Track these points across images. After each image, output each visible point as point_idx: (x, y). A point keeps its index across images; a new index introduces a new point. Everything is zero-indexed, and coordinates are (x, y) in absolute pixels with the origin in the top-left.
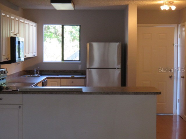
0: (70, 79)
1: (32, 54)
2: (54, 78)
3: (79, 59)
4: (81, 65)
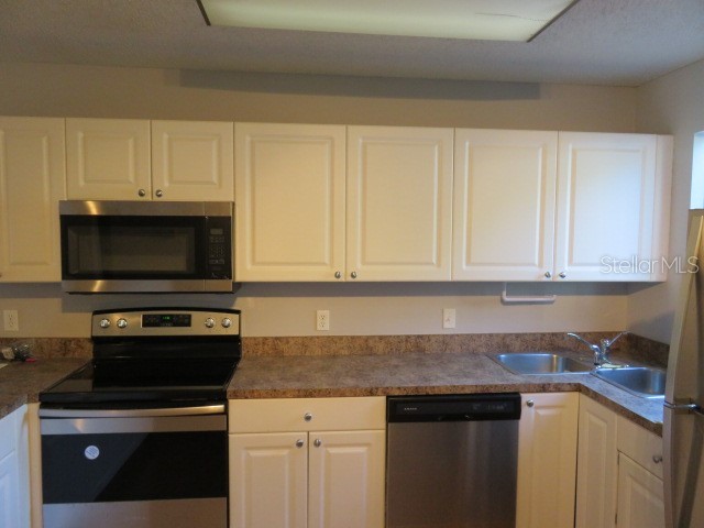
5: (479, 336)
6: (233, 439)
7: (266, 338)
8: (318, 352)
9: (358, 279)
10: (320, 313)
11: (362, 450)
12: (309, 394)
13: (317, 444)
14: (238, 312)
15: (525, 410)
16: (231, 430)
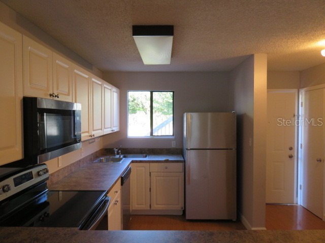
0: (163, 164)
1: (110, 129)
2: (141, 162)
3: (171, 134)
4: (175, 142)
10: (59, 158)
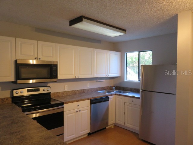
5: (93, 88)
6: (64, 113)
7: (55, 93)
8: (66, 95)
9: (80, 77)
10: (66, 86)
11: (86, 111)
12: (78, 101)
13: (80, 111)
14: (50, 87)
15: (110, 99)
16: (64, 111)
